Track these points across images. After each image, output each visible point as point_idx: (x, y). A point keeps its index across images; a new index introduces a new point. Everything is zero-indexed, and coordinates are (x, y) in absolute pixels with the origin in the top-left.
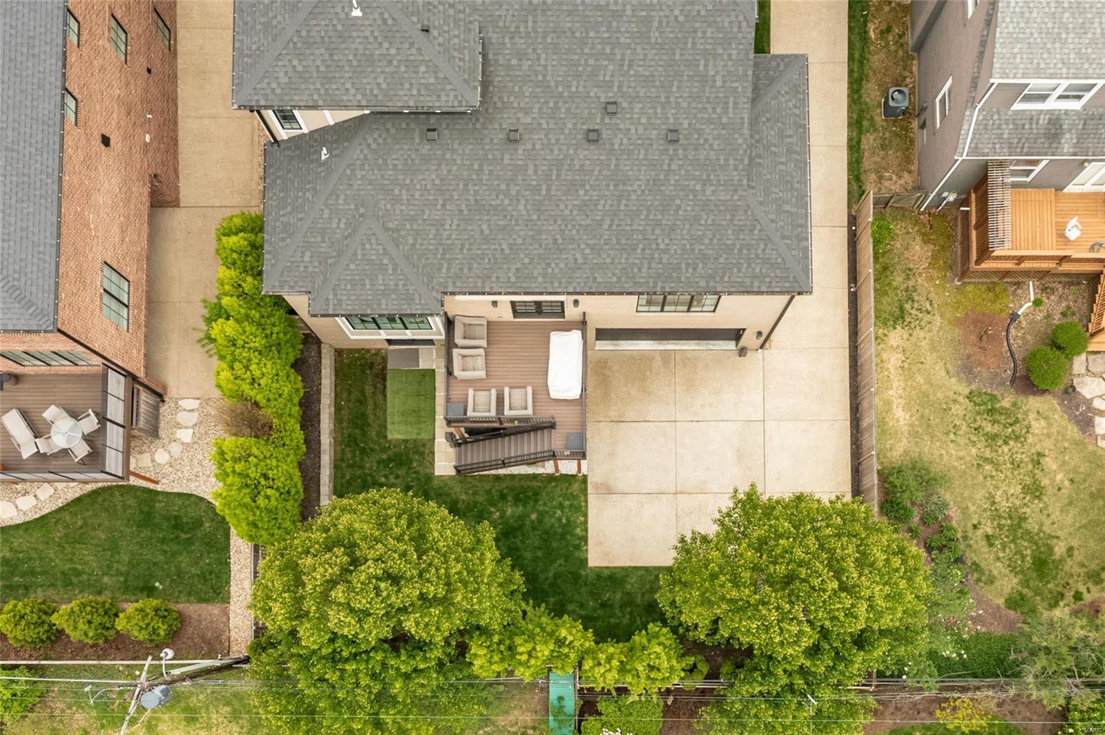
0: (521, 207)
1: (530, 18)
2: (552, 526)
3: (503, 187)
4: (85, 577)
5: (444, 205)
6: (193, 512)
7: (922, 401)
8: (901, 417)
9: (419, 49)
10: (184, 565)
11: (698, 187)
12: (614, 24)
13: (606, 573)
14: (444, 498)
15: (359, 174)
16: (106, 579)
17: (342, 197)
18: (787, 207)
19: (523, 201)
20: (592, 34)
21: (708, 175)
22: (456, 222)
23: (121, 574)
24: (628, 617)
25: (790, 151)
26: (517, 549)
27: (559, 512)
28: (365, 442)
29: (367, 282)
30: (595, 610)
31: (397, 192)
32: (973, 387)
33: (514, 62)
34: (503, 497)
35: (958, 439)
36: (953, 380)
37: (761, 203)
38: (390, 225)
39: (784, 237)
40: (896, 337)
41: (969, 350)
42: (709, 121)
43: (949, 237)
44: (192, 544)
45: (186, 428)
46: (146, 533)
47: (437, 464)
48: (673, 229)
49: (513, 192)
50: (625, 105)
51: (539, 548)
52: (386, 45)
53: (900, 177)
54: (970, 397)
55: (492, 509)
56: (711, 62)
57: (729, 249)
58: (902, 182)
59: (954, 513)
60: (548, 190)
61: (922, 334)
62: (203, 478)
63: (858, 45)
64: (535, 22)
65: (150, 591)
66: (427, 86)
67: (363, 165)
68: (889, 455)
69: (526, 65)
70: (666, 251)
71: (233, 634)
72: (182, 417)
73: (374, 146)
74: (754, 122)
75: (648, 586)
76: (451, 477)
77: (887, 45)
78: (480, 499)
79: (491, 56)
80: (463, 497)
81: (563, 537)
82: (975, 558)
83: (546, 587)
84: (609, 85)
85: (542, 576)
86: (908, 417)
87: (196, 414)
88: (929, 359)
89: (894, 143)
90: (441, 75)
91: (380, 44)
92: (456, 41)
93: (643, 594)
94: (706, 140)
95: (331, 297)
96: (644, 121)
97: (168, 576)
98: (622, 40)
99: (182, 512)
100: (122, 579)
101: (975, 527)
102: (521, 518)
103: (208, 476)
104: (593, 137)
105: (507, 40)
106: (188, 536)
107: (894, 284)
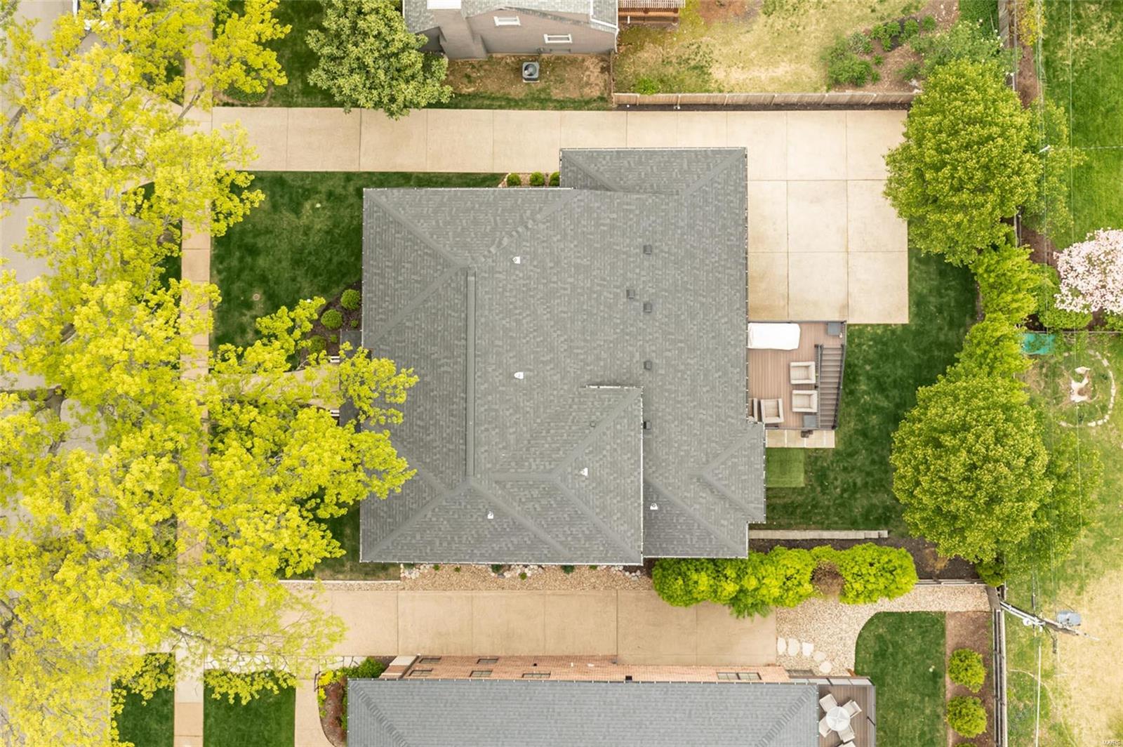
0: (692, 362)
1: (575, 351)
2: (875, 352)
3: (679, 375)
4: (926, 728)
5: (691, 419)
6: (871, 642)
7: (770, 54)
8: (784, 70)
9: (608, 429)
10: (915, 649)
11: (679, 231)
12: (579, 290)
13: (913, 309)
14: (853, 441)
15: (671, 481)
16: (928, 711)
17: (686, 494)
18: (685, 166)
19: (689, 361)
20: (585, 307)
21: (672, 224)
22: (701, 411)
23: (923, 699)
24: (949, 292)
25: (640, 163)
26: (895, 381)
27: (864, 347)
28: (807, 505)
29: (743, 478)
30: (945, 319)
31: (682, 453)
32: (760, 11)
33: (602, 363)
34: (852, 393)
35: (802, 23)
36: (755, 27)
37: (688, 186)
38: (704, 460)
39: (709, 169)
40: (717, 73)
41: (731, 14)
42: (638, 223)
43: (639, 30)
44: (897, 642)
45: (801, 648)
46: (888, 680)
47: (825, 446)
48: (705, 250)
49: (682, 367)
50: (628, 284)
51: (894, 363)
52: (605, 452)
53: (588, 69)
54: (768, 14)
55: (862, 401)
56: (602, 221)
57: (717, 208)
58: (591, 67)
59: (861, 28)
60: (681, 341)
61: (716, 52)
62: (843, 634)
63: (480, 102)
64: (578, 348)
65: (936, 676)
66: (629, 425)
67: (666, 478)
68: (814, 80)
69: (604, 355)
70: (720, 255)
71: (970, 609)
72: (793, 651)
73: (654, 468)
74: (627, 190)
75: (925, 275)
76: (836, 435)
77: (479, 77)
78: (853, 411)
79: (598, 380)
80: (852, 424)
81: (885, 344)
82: (899, 11)
83: (926, 358)
84: (616, 295)
85: (917, 361)
86: (783, 64)
87: (790, 640)
88: (737, 46)
89: (559, 73)
90: (623, 414)
91: (604, 456)
92: (596, 403)
93: (932, 280)
94: (650, 225)
95: (753, 505)
96: (638, 271)
97: (924, 661)
98: (589, 285)
99: (871, 651)
100: (927, 699)
101: (873, 11)
102: (869, 378)
103: (841, 630)
104: (647, 307)
105: (589, 368)
106: (890, 646)
107: (674, 74)
